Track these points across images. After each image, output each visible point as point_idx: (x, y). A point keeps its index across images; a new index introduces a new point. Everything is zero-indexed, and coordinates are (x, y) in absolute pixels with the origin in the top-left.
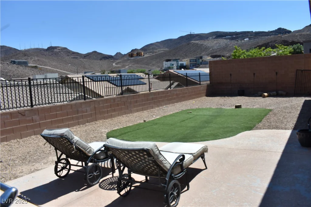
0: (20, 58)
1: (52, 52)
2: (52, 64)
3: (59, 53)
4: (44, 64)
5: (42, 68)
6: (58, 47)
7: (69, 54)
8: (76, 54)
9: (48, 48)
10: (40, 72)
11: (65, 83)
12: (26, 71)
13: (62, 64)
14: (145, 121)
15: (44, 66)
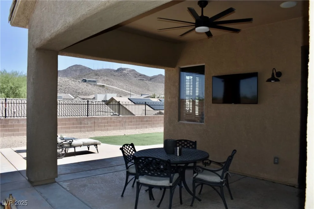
0: (91, 77)
1: (121, 73)
2: (119, 85)
3: (128, 74)
4: (111, 84)
5: (110, 87)
6: (127, 69)
7: (136, 76)
8: (143, 76)
9: (118, 69)
10: (106, 91)
11: (109, 105)
12: (94, 89)
13: (128, 85)
14: (125, 135)
15: (112, 85)
